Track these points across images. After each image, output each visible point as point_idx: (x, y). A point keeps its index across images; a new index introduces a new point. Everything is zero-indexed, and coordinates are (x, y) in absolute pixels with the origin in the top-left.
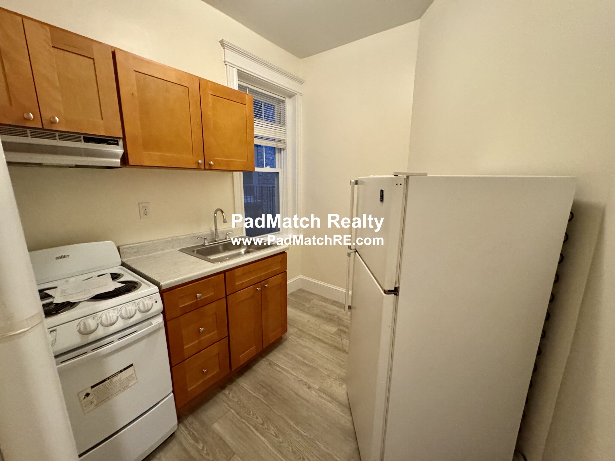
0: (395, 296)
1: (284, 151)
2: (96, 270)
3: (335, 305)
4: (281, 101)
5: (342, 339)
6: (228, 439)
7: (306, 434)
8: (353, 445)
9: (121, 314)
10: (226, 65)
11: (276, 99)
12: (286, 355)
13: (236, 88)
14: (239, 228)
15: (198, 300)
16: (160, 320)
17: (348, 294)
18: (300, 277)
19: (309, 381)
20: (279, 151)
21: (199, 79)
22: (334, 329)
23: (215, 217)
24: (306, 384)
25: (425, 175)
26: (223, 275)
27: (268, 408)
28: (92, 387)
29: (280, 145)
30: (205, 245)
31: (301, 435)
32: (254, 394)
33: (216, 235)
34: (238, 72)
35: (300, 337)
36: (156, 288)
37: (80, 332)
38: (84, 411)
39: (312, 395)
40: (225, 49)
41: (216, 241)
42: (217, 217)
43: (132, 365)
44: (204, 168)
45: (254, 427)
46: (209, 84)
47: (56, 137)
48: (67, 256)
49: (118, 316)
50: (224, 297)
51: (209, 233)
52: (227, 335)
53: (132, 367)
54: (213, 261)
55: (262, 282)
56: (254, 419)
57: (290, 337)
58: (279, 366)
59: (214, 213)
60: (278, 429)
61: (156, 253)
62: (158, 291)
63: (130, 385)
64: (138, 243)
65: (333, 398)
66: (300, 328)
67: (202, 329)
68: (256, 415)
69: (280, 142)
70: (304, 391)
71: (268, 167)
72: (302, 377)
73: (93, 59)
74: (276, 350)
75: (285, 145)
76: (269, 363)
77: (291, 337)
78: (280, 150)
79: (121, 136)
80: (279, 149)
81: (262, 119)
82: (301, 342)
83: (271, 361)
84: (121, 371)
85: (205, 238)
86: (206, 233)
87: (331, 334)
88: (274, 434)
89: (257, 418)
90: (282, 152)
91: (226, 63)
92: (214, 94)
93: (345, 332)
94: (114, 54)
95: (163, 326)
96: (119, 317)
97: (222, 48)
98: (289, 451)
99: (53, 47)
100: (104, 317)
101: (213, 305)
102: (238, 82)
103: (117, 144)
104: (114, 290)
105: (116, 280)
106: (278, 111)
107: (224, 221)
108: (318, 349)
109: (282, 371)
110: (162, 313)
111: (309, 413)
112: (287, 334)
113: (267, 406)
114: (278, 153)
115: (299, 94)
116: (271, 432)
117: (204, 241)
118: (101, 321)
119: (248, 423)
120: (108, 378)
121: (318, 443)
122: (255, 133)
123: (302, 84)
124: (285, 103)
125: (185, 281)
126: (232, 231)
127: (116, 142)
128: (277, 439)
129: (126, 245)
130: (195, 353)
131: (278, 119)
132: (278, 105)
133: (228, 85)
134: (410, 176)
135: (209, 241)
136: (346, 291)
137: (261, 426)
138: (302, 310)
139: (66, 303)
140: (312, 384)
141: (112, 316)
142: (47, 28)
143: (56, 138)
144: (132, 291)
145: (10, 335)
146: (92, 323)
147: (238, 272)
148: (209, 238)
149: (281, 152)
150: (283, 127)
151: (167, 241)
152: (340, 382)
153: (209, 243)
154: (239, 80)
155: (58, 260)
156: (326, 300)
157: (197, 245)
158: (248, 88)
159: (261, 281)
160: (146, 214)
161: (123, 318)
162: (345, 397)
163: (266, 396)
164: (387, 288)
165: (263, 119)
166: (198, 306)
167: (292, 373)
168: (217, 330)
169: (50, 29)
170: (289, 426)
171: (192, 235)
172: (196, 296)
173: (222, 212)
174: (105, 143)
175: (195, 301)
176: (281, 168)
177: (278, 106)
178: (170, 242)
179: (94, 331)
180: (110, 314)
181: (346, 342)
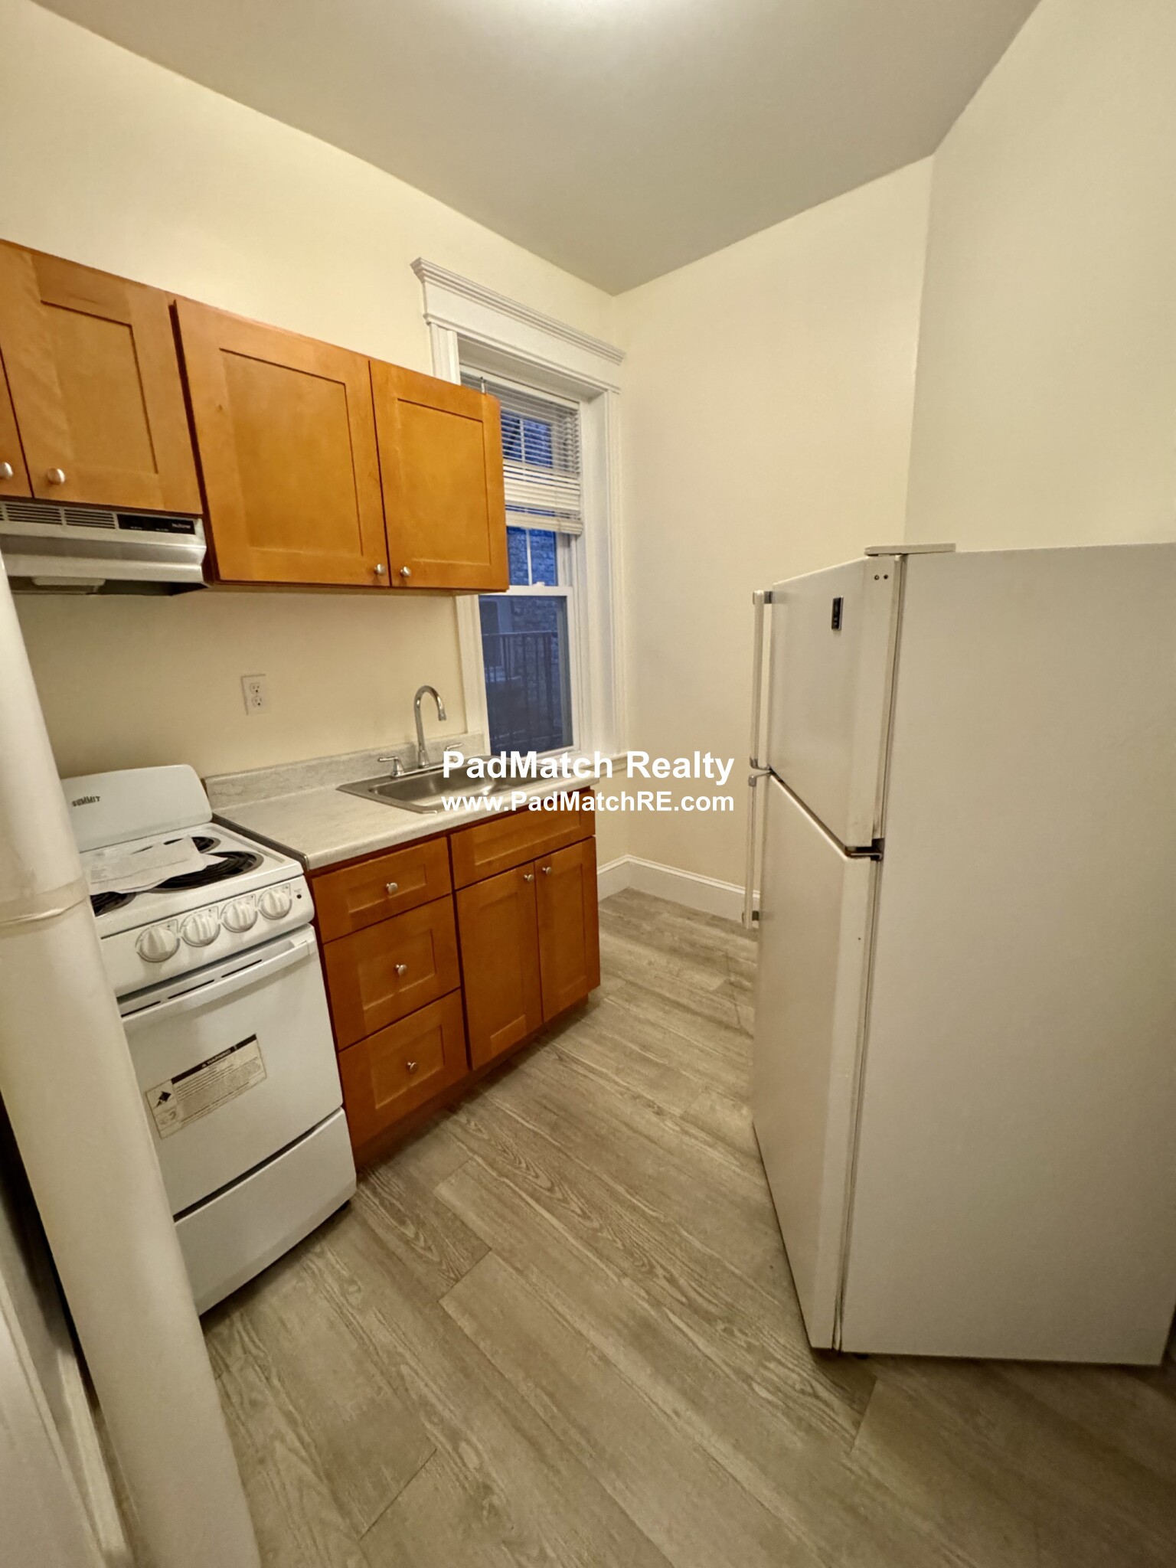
0: (875, 862)
1: (579, 540)
2: (159, 831)
3: (717, 926)
4: (566, 412)
5: (736, 1005)
6: (472, 1218)
7: (654, 1214)
8: (770, 1242)
9: (226, 921)
10: (429, 324)
11: (553, 406)
12: (600, 1040)
13: (456, 380)
14: (474, 737)
15: (391, 897)
16: (309, 936)
17: (752, 898)
18: (625, 860)
19: (659, 1098)
20: (566, 542)
21: (370, 362)
22: (715, 982)
23: (417, 708)
24: (650, 1105)
25: (949, 549)
26: (444, 840)
27: (561, 1155)
28: (175, 1080)
29: (567, 527)
30: (397, 776)
31: (643, 1214)
32: (526, 1124)
33: (420, 751)
34: (459, 341)
35: (631, 999)
36: (297, 864)
37: (143, 957)
38: (159, 1133)
39: (667, 1128)
40: (426, 284)
41: (421, 767)
42: (421, 706)
43: (253, 1038)
44: (388, 584)
45: (532, 1196)
46: (393, 372)
47: (60, 517)
48: (96, 799)
49: (219, 926)
50: (448, 895)
51: (404, 747)
52: (458, 984)
53: (254, 1042)
54: (420, 810)
55: (536, 861)
56: (531, 1178)
57: (606, 1000)
58: (583, 1064)
59: (413, 699)
60: (588, 1202)
61: (285, 796)
62: (302, 871)
63: (252, 1082)
64: (244, 772)
65: (718, 1137)
66: (630, 978)
67: (401, 967)
68: (534, 1171)
69: (568, 518)
70: (645, 1120)
71: (540, 585)
72: (640, 1089)
73: (129, 326)
74: (573, 1028)
75: (580, 526)
76: (559, 1057)
77: (609, 999)
78: (568, 538)
79: (200, 512)
80: (566, 537)
81: (521, 461)
82: (634, 1010)
83: (563, 1053)
84: (232, 1050)
85: (395, 760)
86: (397, 748)
87: (707, 991)
88: (579, 1212)
89: (537, 1176)
90: (573, 543)
91: (430, 319)
92: (405, 399)
93: (743, 989)
94: (173, 310)
95: (315, 953)
96: (222, 926)
97: (418, 281)
98: (618, 1248)
99: (45, 303)
100: (190, 927)
101: (424, 912)
102: (460, 368)
103: (192, 531)
104: (204, 870)
105: (209, 850)
106: (561, 438)
107: (439, 715)
108: (678, 1026)
109: (591, 1076)
110: (311, 922)
111: (662, 1169)
112: (599, 992)
113: (559, 1150)
114: (564, 546)
115: (613, 389)
116: (572, 1208)
117: (392, 768)
118: (185, 933)
119: (517, 1185)
120: (207, 1063)
121: (685, 1234)
122: (507, 498)
123: (620, 361)
124: (577, 416)
125: (359, 853)
126: (459, 743)
127: (188, 527)
128: (587, 1223)
129: (217, 776)
130: (386, 1023)
131: (560, 460)
132: (560, 422)
133: (434, 372)
134: (910, 556)
135: (406, 767)
136: (746, 890)
137: (548, 1194)
138: (636, 939)
139: (107, 896)
140: (665, 1106)
141: (208, 922)
142: (28, 257)
143: (60, 520)
144: (245, 870)
145: (32, 918)
146: (165, 936)
147: (480, 834)
148: (404, 760)
149: (569, 545)
150: (573, 479)
151: (309, 766)
152: (733, 1100)
153: (405, 771)
154: (463, 361)
155: (77, 807)
156: (692, 914)
157: (377, 777)
158: (485, 381)
159: (534, 857)
160: (259, 702)
161: (232, 930)
162: (749, 1133)
163: (554, 1128)
164: (853, 842)
165: (523, 459)
166: (390, 912)
167: (617, 1079)
168: (436, 972)
169: (33, 260)
170: (612, 1193)
171: (366, 753)
172: (386, 889)
173: (435, 694)
174: (166, 530)
175: (383, 900)
176: (571, 585)
177: (560, 424)
178: (315, 770)
179: (172, 954)
180: (204, 920)
181: (747, 1011)
